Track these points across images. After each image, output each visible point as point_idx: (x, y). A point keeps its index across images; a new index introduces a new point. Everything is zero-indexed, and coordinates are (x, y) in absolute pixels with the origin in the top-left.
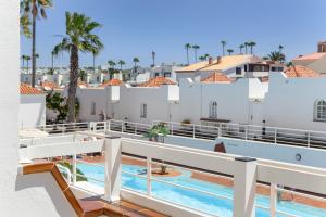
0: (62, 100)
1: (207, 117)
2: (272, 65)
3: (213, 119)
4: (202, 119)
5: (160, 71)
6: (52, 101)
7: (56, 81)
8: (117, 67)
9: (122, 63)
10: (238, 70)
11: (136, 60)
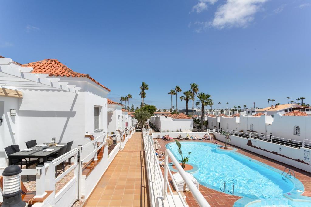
0: (200, 121)
1: (249, 130)
2: (306, 109)
3: (252, 131)
4: (248, 131)
5: (250, 111)
6: (196, 121)
7: (212, 113)
8: (238, 109)
9: (239, 107)
10: (286, 111)
11: (245, 106)
